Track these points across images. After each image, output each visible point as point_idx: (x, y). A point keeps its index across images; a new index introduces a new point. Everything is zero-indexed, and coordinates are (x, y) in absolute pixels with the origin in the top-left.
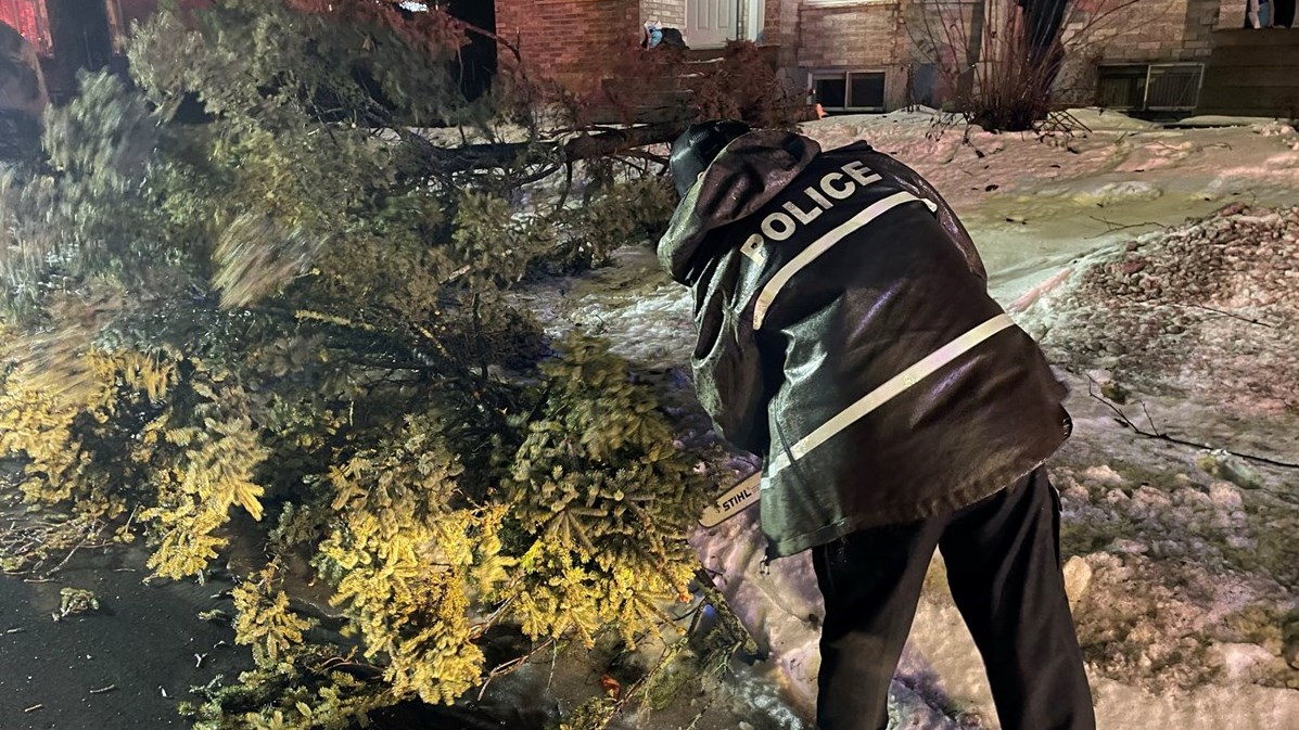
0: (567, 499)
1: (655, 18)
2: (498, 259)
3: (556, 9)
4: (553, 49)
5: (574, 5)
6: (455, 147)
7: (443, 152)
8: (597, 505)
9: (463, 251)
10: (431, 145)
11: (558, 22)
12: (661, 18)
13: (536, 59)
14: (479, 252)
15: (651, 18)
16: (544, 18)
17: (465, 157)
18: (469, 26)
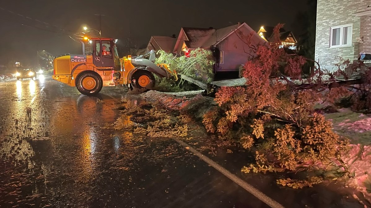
0: (312, 137)
1: (363, 51)
2: (306, 104)
3: (333, 50)
4: (331, 60)
5: (339, 49)
6: (300, 84)
7: (297, 85)
8: (316, 138)
9: (299, 103)
10: (294, 84)
11: (333, 53)
12: (365, 51)
13: (326, 62)
14: (302, 103)
15: (362, 51)
16: (329, 52)
17: (303, 87)
18: (306, 59)
